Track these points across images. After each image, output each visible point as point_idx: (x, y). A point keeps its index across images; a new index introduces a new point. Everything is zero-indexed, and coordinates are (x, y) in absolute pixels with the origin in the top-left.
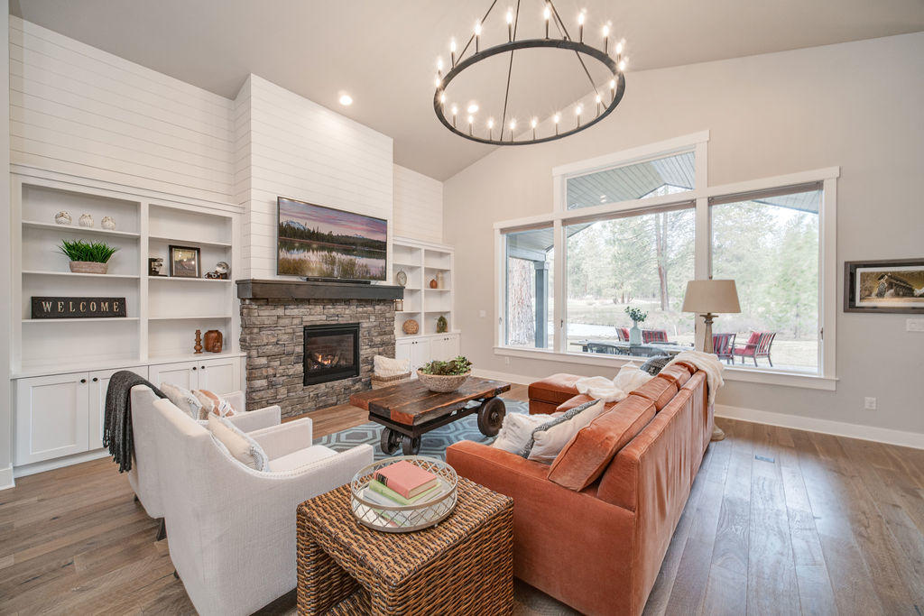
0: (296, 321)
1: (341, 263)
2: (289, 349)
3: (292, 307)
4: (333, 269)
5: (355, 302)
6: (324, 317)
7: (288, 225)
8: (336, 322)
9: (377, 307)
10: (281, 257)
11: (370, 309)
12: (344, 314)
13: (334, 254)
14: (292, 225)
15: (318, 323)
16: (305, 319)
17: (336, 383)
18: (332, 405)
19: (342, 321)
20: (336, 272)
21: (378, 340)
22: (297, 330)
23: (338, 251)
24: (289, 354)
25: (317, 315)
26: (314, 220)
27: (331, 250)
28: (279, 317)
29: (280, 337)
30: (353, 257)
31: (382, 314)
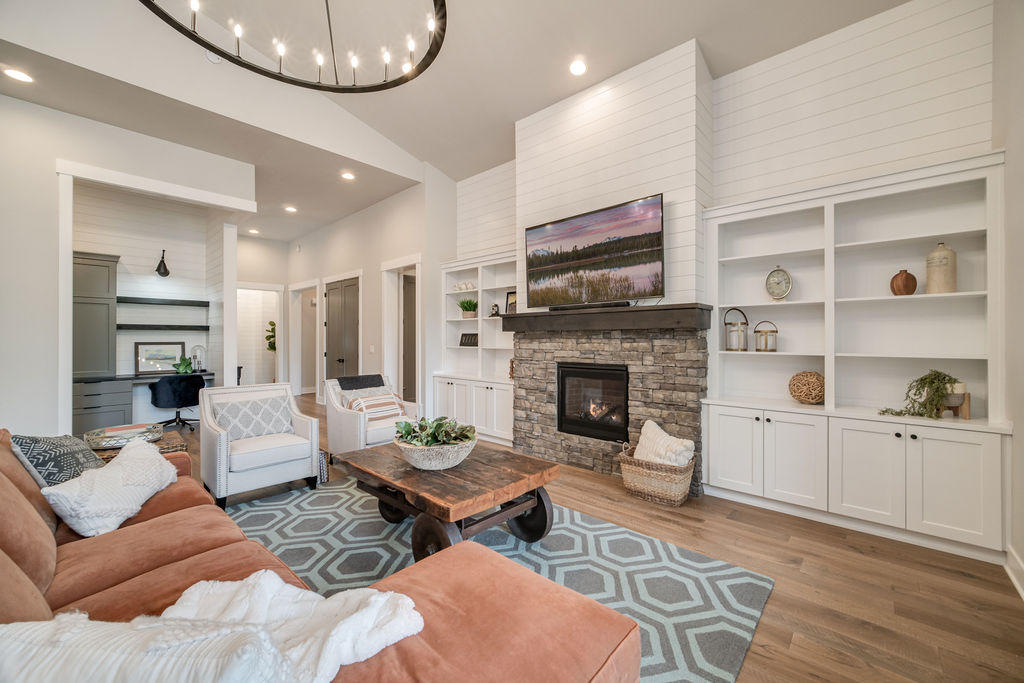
0: (549, 356)
1: (590, 283)
2: (543, 385)
3: (544, 340)
4: (581, 293)
5: (616, 334)
6: (577, 354)
7: (534, 255)
8: (592, 361)
9: (657, 343)
10: (531, 289)
11: (643, 345)
12: (604, 351)
13: (581, 272)
14: (538, 254)
15: (570, 360)
16: (557, 354)
17: (592, 441)
18: (586, 467)
19: (600, 360)
20: (584, 296)
21: (660, 395)
22: (550, 366)
23: (584, 267)
24: (543, 391)
25: (570, 350)
26: (556, 240)
27: (576, 269)
28: (535, 351)
29: (536, 371)
30: (605, 271)
31: (667, 354)
